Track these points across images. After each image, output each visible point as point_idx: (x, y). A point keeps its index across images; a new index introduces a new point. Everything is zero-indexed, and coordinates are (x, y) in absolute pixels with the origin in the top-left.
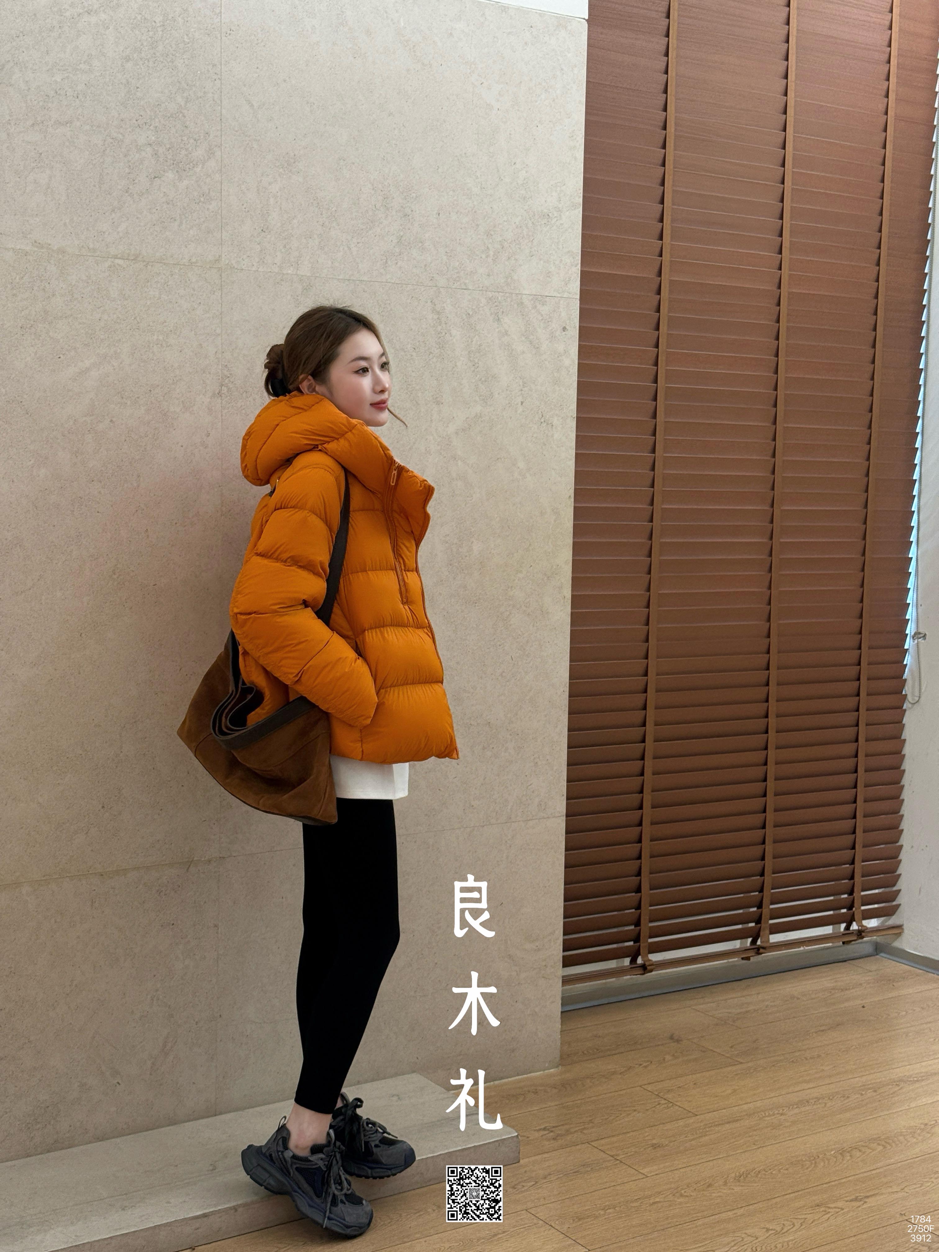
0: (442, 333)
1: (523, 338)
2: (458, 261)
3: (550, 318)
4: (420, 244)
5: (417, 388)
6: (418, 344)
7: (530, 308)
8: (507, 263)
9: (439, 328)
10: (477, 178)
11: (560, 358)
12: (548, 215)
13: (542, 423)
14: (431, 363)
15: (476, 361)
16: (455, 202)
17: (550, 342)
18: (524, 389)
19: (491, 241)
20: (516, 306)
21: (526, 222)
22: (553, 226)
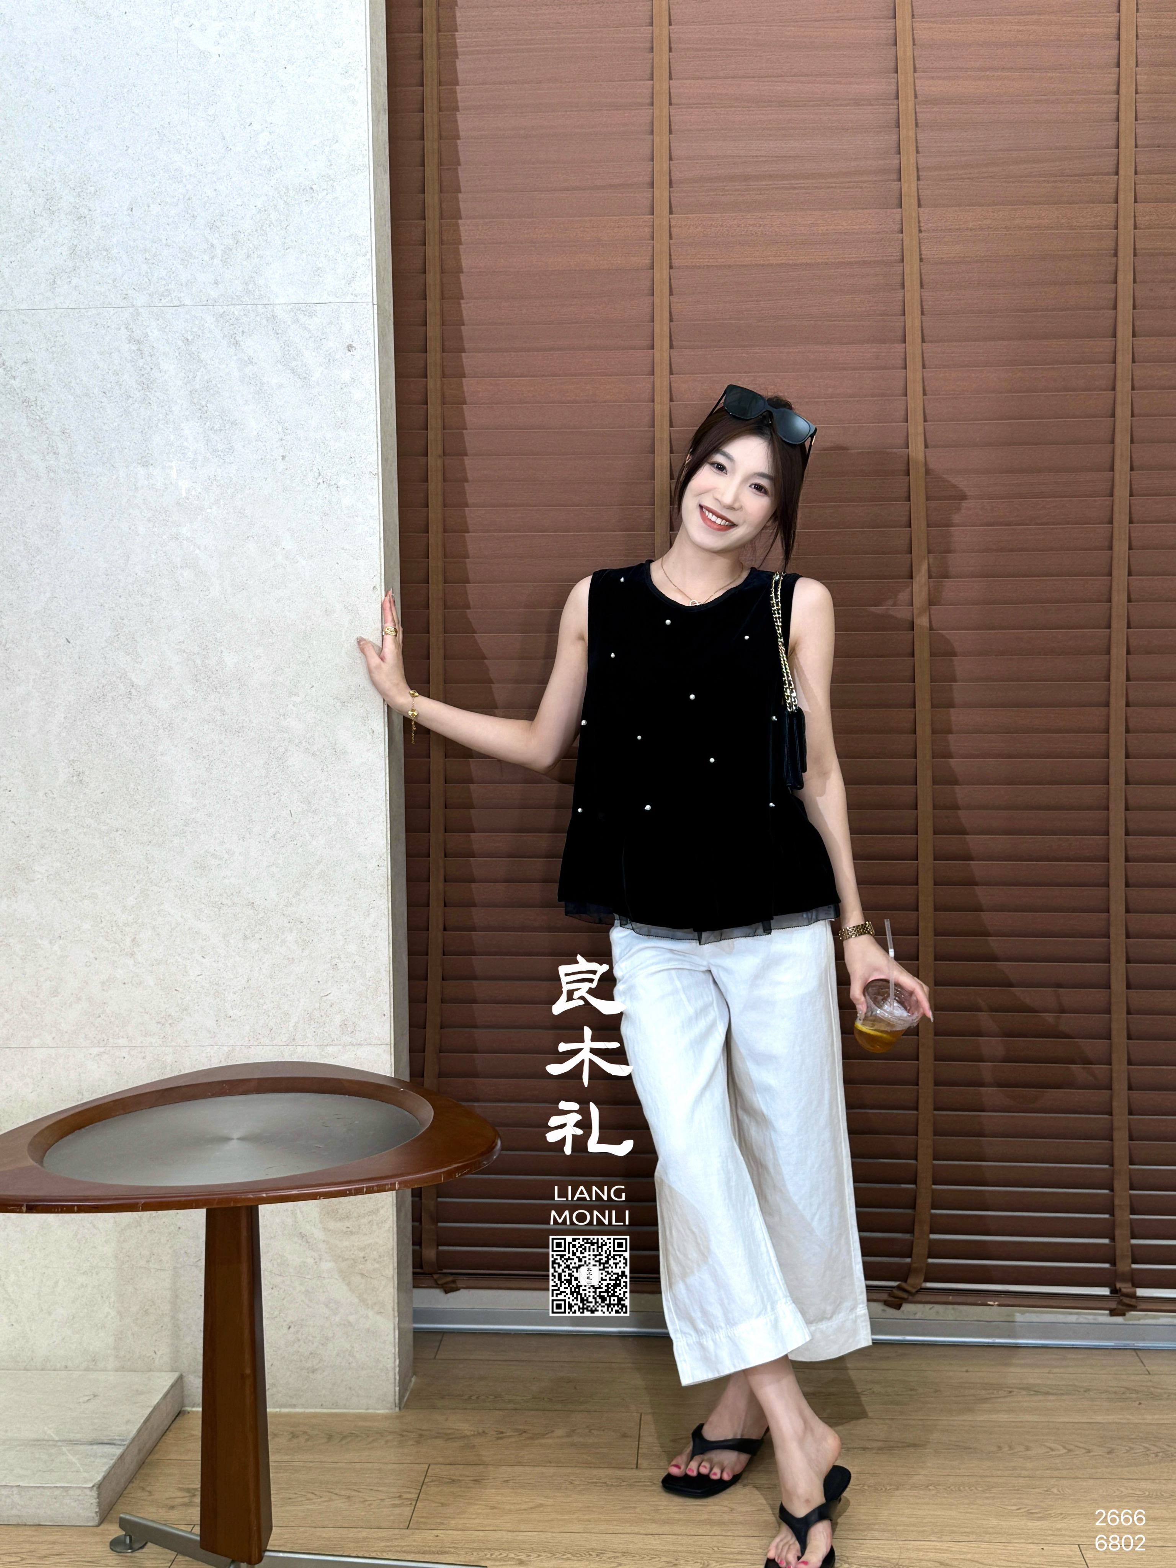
0: (145, 369)
1: (279, 365)
2: (165, 269)
3: (323, 334)
4: (105, 253)
5: (113, 445)
6: (109, 386)
7: (289, 323)
8: (245, 263)
9: (141, 362)
10: (190, 152)
11: (345, 390)
12: (312, 188)
13: (319, 483)
14: (131, 410)
15: (204, 403)
16: (157, 190)
17: (326, 368)
18: (284, 438)
19: (217, 235)
20: (264, 321)
21: (275, 202)
22: (320, 203)
